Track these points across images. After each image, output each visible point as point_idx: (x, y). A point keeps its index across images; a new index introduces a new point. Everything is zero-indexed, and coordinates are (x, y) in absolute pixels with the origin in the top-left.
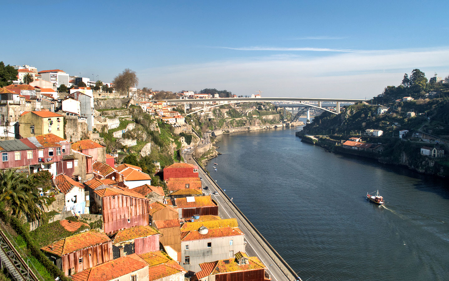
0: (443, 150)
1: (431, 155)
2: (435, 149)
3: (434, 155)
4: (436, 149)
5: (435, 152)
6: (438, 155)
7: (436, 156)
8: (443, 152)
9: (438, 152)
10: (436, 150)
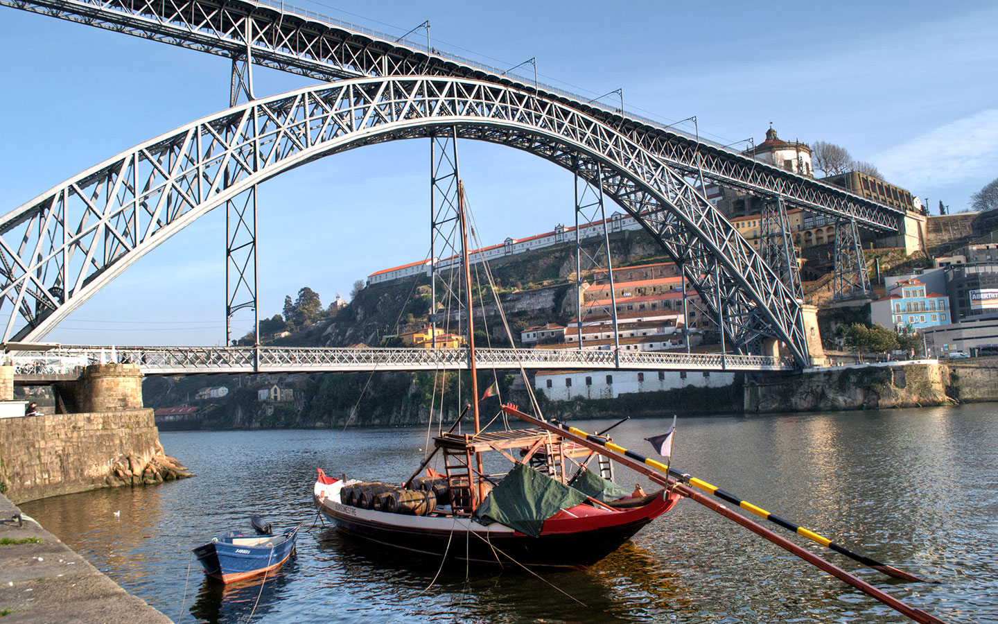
0: (291, 388)
1: (270, 398)
2: (275, 386)
3: (276, 397)
4: (279, 387)
5: (276, 392)
6: (281, 397)
7: (279, 399)
8: (291, 392)
9: (281, 393)
10: (278, 389)
